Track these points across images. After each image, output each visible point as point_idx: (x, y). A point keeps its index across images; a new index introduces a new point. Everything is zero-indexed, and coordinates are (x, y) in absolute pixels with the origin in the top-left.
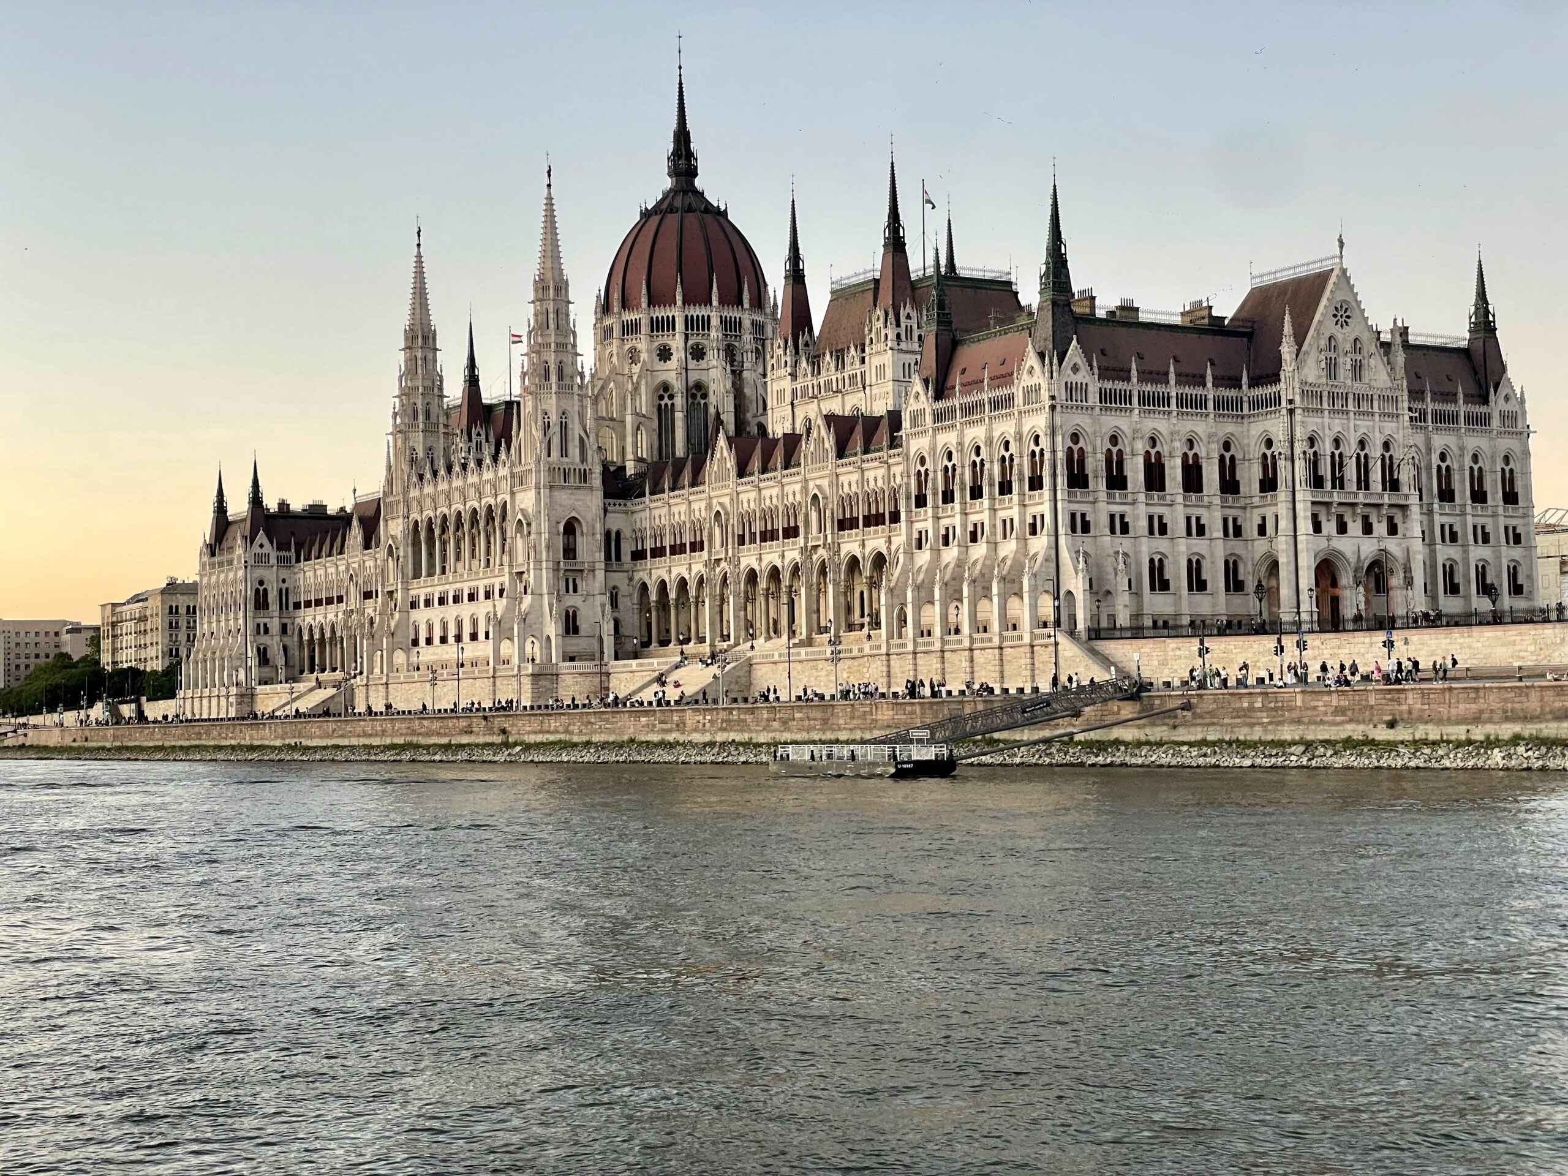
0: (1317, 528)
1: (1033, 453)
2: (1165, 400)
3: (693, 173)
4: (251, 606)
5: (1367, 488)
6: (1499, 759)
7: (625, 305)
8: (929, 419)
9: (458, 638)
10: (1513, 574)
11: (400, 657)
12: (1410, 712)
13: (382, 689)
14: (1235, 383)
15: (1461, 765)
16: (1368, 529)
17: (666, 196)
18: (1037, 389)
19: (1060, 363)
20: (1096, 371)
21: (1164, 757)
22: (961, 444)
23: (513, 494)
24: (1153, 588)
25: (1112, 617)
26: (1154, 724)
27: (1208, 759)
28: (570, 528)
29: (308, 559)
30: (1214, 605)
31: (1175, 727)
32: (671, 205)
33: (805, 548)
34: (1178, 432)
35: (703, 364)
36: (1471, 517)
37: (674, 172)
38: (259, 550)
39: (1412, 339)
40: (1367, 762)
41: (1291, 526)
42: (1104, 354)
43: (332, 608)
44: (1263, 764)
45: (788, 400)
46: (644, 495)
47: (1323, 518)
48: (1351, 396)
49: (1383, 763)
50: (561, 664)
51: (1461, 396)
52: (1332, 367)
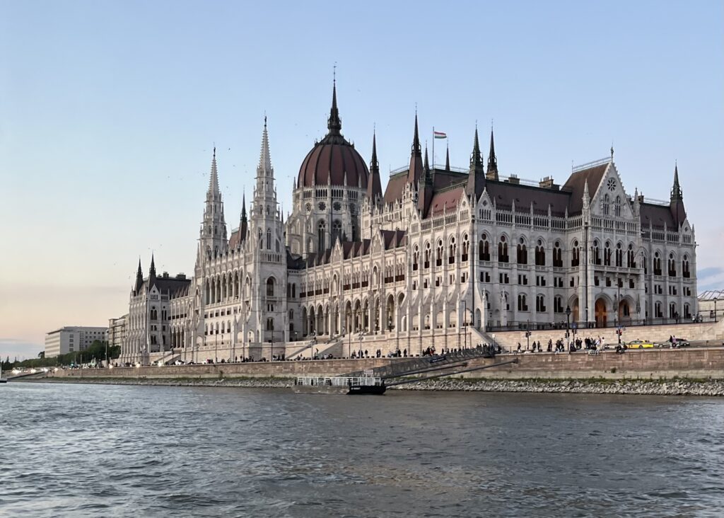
0: (597, 283)
1: (464, 244)
2: (528, 221)
3: (339, 127)
4: (148, 318)
5: (621, 265)
6: (665, 389)
7: (305, 184)
8: (420, 228)
9: (223, 332)
10: (686, 309)
11: (200, 340)
12: (623, 364)
13: (191, 354)
14: (562, 215)
15: (646, 391)
16: (620, 285)
17: (326, 136)
18: (467, 212)
19: (477, 200)
20: (495, 205)
21: (501, 387)
22: (433, 239)
23: (245, 265)
24: (519, 309)
25: (499, 322)
26: (500, 370)
27: (522, 388)
28: (271, 281)
29: (174, 298)
30: (549, 318)
31: (510, 372)
32: (328, 141)
33: (369, 292)
34: (534, 237)
35: (339, 212)
36: (668, 283)
37: (330, 127)
38: (153, 294)
39: (645, 201)
40: (599, 390)
41: (585, 282)
42: (500, 198)
43: (183, 319)
44: (548, 390)
45: (370, 225)
46: (305, 268)
47: (599, 279)
48: (614, 222)
49: (607, 390)
50: (263, 343)
51: (665, 227)
52: (606, 209)
